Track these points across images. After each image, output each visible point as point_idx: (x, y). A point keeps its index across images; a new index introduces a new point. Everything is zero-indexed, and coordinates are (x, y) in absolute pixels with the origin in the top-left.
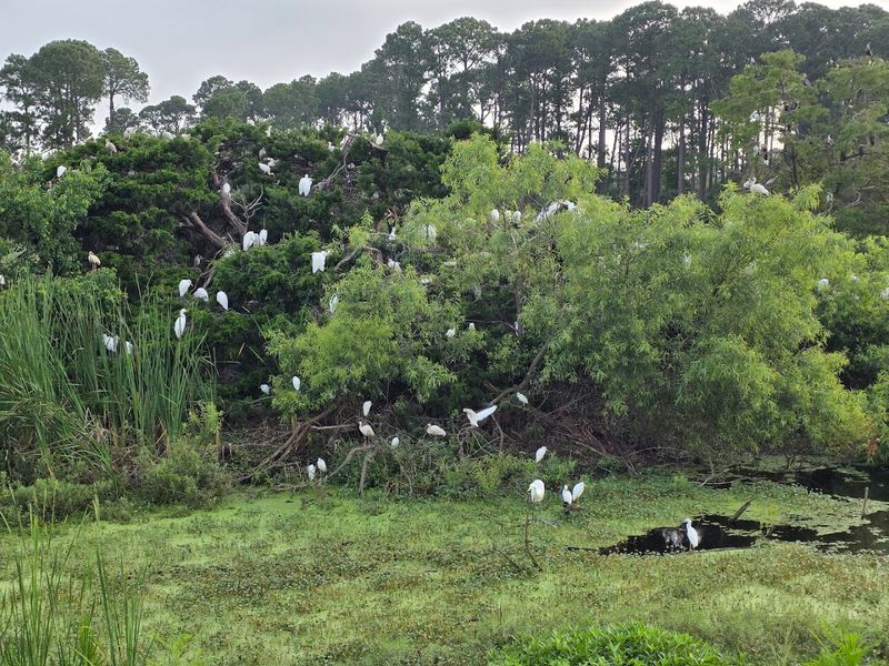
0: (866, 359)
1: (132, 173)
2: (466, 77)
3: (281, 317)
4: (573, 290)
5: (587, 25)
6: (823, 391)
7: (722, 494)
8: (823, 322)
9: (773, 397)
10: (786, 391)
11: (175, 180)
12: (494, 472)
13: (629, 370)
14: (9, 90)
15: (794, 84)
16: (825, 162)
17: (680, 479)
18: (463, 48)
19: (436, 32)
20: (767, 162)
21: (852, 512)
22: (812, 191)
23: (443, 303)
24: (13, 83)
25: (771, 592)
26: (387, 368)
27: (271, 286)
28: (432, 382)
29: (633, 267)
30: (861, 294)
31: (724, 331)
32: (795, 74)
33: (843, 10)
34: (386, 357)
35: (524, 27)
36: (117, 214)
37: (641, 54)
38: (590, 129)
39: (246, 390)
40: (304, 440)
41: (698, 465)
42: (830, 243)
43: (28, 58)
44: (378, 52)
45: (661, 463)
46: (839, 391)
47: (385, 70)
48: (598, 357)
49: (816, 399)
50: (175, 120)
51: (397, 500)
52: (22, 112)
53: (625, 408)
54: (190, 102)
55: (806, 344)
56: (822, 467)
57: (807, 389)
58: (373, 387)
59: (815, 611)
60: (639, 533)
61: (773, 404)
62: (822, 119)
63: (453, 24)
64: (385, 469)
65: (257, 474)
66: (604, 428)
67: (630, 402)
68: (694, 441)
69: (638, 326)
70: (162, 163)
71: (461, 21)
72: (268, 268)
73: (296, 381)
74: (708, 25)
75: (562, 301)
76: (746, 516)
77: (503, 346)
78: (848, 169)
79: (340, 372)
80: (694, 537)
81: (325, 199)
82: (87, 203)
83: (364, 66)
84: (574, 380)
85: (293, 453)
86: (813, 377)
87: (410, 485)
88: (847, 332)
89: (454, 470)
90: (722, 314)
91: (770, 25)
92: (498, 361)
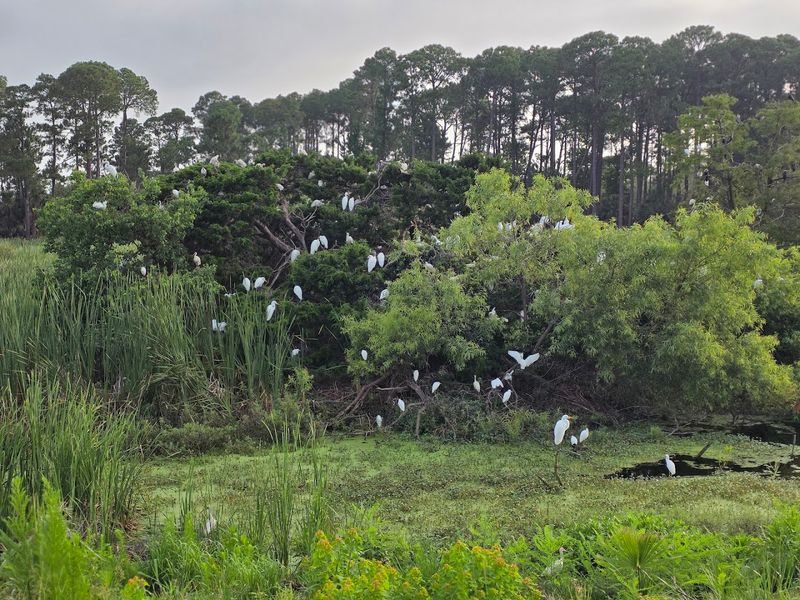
0: (792, 341)
1: (221, 194)
2: (434, 95)
3: (346, 305)
4: (572, 287)
5: (539, 51)
6: (761, 364)
7: (686, 441)
8: (759, 312)
9: (724, 368)
10: (734, 364)
11: (255, 199)
12: (517, 422)
13: (615, 349)
14: (40, 105)
15: (729, 121)
16: (755, 183)
17: (655, 429)
18: (432, 70)
19: (409, 57)
20: (707, 183)
21: (783, 454)
22: (749, 212)
23: (472, 296)
24: (43, 99)
25: (730, 503)
26: (433, 344)
27: (337, 281)
28: (468, 355)
29: (617, 270)
30: (788, 291)
31: (686, 319)
32: (730, 113)
33: (764, 40)
34: (431, 337)
35: (485, 53)
36: (215, 226)
37: (586, 76)
38: (541, 139)
39: (317, 360)
40: (367, 398)
41: (664, 420)
42: (765, 251)
43: (56, 78)
44: (356, 73)
45: (637, 419)
46: (772, 364)
47: (362, 88)
48: (591, 337)
49: (756, 371)
50: (176, 129)
51: (446, 443)
52: (51, 124)
53: (612, 376)
54: (189, 113)
55: (747, 329)
56: (759, 423)
57: (749, 362)
58: (421, 359)
59: (762, 514)
60: (630, 466)
61: (724, 373)
62: (752, 150)
63: (422, 50)
64: (433, 420)
65: (337, 423)
66: (592, 392)
67: (616, 371)
68: (663, 402)
69: (622, 316)
70: (244, 187)
71: (430, 48)
72: (333, 268)
73: (364, 354)
74: (645, 52)
75: (563, 296)
76: (707, 455)
77: (516, 329)
78: (774, 190)
79: (398, 346)
80: (671, 466)
81: (366, 213)
82: (193, 217)
83: (341, 83)
84: (573, 354)
85: (359, 409)
86: (753, 353)
87: (454, 431)
88: (776, 321)
89: (487, 421)
90: (682, 305)
91: (699, 53)
92: (512, 341)
